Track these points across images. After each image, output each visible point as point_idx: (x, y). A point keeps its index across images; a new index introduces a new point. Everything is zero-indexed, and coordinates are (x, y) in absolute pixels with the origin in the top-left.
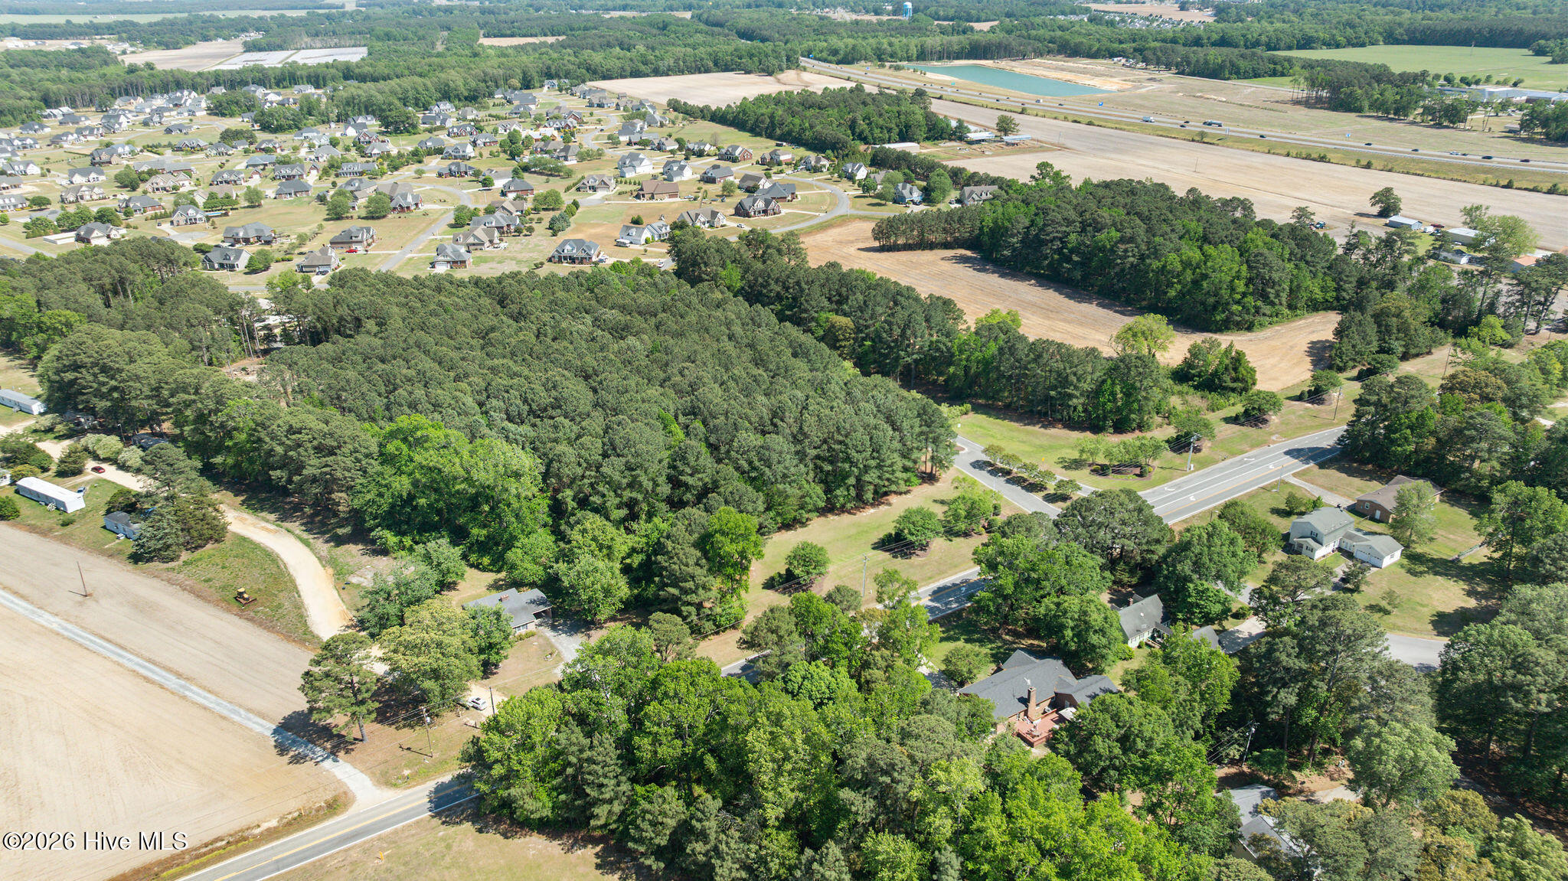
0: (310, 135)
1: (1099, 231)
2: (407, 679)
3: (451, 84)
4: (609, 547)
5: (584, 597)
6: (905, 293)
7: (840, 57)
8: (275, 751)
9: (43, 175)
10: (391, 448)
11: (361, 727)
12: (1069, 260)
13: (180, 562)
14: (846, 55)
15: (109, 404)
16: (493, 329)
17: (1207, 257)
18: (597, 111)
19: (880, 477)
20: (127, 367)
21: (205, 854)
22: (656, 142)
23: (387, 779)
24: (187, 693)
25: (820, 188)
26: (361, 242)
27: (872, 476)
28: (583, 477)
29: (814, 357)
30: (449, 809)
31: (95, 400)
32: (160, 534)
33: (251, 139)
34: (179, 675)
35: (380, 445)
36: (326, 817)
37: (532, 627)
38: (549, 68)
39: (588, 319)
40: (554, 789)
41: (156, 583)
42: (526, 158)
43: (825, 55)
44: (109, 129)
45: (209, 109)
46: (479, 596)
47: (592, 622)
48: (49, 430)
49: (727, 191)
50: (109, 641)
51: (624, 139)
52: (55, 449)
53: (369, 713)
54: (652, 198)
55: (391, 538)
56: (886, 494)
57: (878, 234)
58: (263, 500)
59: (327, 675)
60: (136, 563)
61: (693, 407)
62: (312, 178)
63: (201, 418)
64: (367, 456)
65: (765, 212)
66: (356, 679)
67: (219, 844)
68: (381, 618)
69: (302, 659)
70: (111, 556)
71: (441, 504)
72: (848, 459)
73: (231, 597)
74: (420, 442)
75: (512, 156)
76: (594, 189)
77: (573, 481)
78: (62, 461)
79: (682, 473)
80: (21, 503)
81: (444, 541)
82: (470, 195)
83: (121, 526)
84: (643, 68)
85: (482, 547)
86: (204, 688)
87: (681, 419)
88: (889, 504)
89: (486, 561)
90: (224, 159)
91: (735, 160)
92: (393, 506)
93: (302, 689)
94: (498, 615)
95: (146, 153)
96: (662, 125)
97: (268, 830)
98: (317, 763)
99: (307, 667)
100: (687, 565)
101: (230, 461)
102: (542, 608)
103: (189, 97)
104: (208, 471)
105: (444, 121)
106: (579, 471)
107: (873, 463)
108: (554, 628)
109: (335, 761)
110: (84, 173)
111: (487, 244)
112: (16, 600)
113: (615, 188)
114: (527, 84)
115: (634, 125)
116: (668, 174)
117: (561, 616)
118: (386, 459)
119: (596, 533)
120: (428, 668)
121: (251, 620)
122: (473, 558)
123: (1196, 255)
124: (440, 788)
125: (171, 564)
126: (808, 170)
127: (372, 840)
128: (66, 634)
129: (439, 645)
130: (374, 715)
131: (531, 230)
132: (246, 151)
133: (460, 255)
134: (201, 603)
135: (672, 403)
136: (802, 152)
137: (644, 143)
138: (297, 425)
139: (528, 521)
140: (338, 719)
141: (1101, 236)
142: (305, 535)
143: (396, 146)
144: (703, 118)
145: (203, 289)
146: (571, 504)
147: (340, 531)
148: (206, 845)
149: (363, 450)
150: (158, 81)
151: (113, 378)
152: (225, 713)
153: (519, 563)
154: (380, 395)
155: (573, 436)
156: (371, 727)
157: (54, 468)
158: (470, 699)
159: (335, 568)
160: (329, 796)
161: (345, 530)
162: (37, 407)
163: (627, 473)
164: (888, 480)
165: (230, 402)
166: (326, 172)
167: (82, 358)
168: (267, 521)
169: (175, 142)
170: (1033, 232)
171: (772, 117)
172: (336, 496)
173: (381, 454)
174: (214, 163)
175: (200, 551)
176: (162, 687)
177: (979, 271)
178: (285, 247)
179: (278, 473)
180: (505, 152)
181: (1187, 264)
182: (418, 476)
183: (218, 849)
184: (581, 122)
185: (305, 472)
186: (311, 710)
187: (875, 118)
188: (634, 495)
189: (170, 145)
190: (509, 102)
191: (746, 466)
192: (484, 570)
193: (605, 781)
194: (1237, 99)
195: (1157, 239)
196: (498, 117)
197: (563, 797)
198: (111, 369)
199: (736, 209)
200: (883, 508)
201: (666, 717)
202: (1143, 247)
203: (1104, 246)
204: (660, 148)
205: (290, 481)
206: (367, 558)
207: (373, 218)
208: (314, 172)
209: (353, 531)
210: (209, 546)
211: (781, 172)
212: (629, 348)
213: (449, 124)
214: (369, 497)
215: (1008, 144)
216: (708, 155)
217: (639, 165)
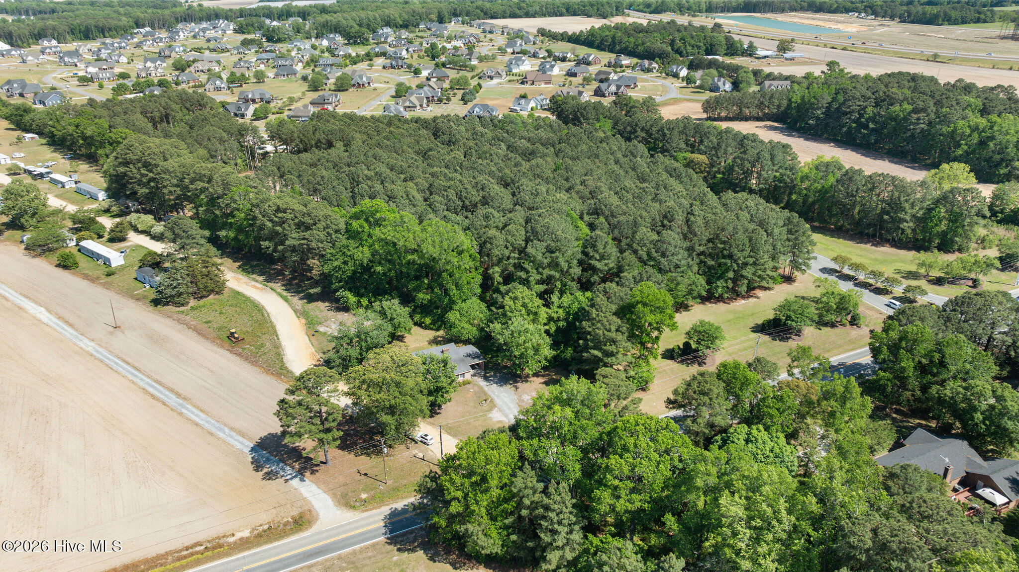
0: (298, 44)
1: (892, 105)
2: (368, 413)
3: (392, 17)
4: (536, 314)
5: (517, 353)
6: (751, 138)
7: (652, 9)
8: (251, 467)
9: (129, 63)
10: (355, 224)
11: (325, 452)
12: (866, 127)
13: (189, 307)
14: (657, 8)
15: (147, 191)
16: (430, 150)
17: (992, 125)
18: (489, 36)
19: (754, 274)
20: (161, 163)
21: (185, 557)
22: (532, 52)
23: (347, 501)
24: (183, 410)
25: (653, 82)
26: (331, 103)
27: (748, 272)
28: (509, 258)
29: (685, 179)
30: (403, 535)
31: (137, 187)
32: (175, 283)
33: (260, 45)
34: (178, 395)
35: (347, 223)
36: (293, 532)
37: (468, 376)
38: (455, 10)
39: (503, 146)
40: (506, 527)
41: (169, 321)
42: (443, 59)
43: (641, 7)
44: (172, 39)
45: (235, 29)
46: (423, 348)
47: (520, 376)
48: (107, 211)
49: (587, 80)
50: (128, 363)
51: (510, 50)
52: (107, 222)
53: (334, 440)
54: (533, 84)
55: (352, 299)
56: (754, 289)
57: (706, 108)
58: (255, 266)
59: (300, 404)
60: (156, 306)
61: (596, 209)
62: (299, 67)
63: (213, 201)
64: (336, 231)
65: (616, 94)
66: (324, 409)
67: (198, 549)
68: (344, 360)
69: (279, 390)
70: (138, 299)
71: (393, 273)
72: (730, 256)
73: (225, 336)
74: (378, 223)
75: (433, 58)
76: (491, 78)
77: (500, 261)
78: (112, 231)
79: (591, 258)
80: (79, 257)
81: (396, 301)
82: (406, 78)
83: (147, 278)
84: (518, 12)
85: (425, 309)
86: (197, 408)
87: (586, 218)
88: (758, 298)
89: (428, 321)
90: (242, 56)
91: (589, 64)
92: (354, 272)
93: (278, 414)
94: (445, 362)
95: (193, 53)
96: (534, 43)
97: (241, 539)
98: (287, 481)
99: (282, 396)
100: (609, 331)
101: (232, 234)
102: (477, 361)
103: (222, 23)
104: (214, 240)
105: (386, 38)
106: (507, 252)
107: (751, 260)
108: (486, 378)
109: (302, 480)
110: (154, 61)
111: (418, 107)
112: (65, 327)
113: (505, 78)
114: (441, 21)
115: (516, 42)
116: (542, 70)
117: (491, 369)
118: (352, 234)
119: (527, 301)
120: (387, 404)
121: (239, 355)
122: (417, 317)
123: (982, 122)
124: (394, 514)
125: (182, 308)
126: (643, 70)
127: (332, 558)
128: (97, 355)
129: (398, 384)
130: (338, 442)
131: (449, 99)
132: (256, 52)
133: (400, 112)
134: (201, 339)
135: (577, 205)
136: (635, 60)
137: (524, 52)
138: (282, 206)
139: (465, 289)
140: (307, 444)
141: (897, 108)
142: (285, 293)
143: (352, 51)
144: (562, 40)
145: (220, 119)
146: (498, 278)
147: (312, 291)
148: (187, 549)
149: (334, 227)
150: (205, 14)
151: (151, 171)
152: (213, 430)
153: (457, 322)
154: (346, 189)
155: (501, 225)
156: (334, 453)
157: (107, 236)
158: (420, 434)
159: (307, 319)
160: (295, 512)
161: (317, 290)
162: (102, 196)
163: (548, 254)
164: (759, 277)
165: (235, 189)
166: (308, 64)
167: (131, 156)
168: (257, 281)
169: (211, 47)
170: (835, 106)
171: (614, 38)
172: (310, 262)
173: (347, 231)
174: (236, 58)
175: (205, 299)
176: (164, 404)
177: (787, 135)
178: (279, 105)
179: (267, 243)
180: (428, 56)
181: (975, 129)
182: (377, 247)
183: (197, 553)
184: (479, 41)
185: (287, 243)
186: (284, 433)
187: (688, 39)
188: (552, 273)
189: (208, 48)
190: (429, 29)
191: (645, 257)
192: (426, 328)
193: (560, 528)
194: (953, 36)
195: (944, 110)
196: (422, 37)
197: (514, 537)
198: (150, 165)
199: (595, 92)
200: (752, 300)
201: (626, 470)
202: (933, 116)
203: (898, 115)
204: (535, 56)
205: (275, 250)
206: (331, 313)
207: (339, 91)
208: (300, 64)
209: (322, 292)
210: (211, 297)
211: (623, 71)
212: (538, 166)
213: (389, 40)
214: (336, 263)
215: (787, 59)
216: (569, 61)
217: (522, 64)
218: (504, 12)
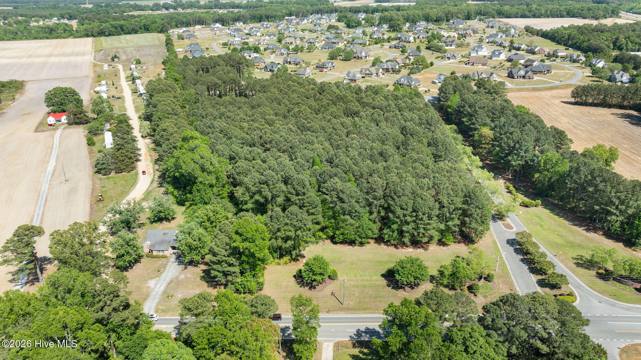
13: (107, 177)
18: (488, 29)
25: (569, 70)
37: (166, 253)
41: (90, 183)
51: (487, 40)
54: (473, 65)
55: (170, 189)
57: (575, 94)
60: (96, 173)
65: (524, 77)
75: (429, 43)
76: (449, 58)
91: (533, 53)
103: (335, 15)
108: (178, 257)
113: (459, 60)
121: (92, 208)
125: (104, 177)
126: (570, 61)
133: (355, 77)
159: (145, 196)
175: (119, 174)
199: (509, 74)
204: (500, 45)
207: (345, 60)
208: (345, 42)
210: (124, 173)
211: (553, 60)
216: (523, 50)
217: (480, 51)
218: (517, 13)
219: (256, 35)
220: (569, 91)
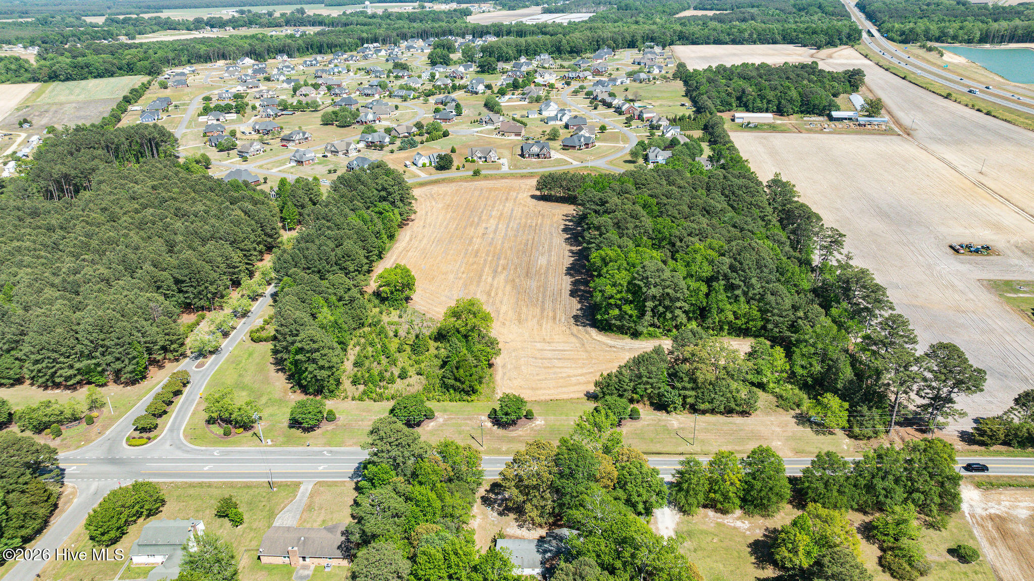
22: (595, 94)
25: (628, 142)
54: (504, 134)
65: (538, 155)
76: (487, 123)
204: (596, 98)
207: (342, 126)
217: (546, 110)
219: (278, 80)
220: (534, 182)
